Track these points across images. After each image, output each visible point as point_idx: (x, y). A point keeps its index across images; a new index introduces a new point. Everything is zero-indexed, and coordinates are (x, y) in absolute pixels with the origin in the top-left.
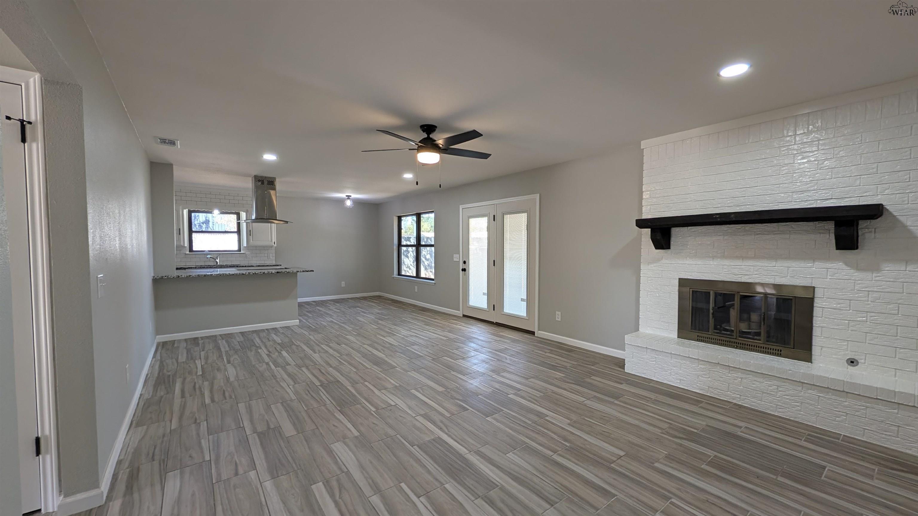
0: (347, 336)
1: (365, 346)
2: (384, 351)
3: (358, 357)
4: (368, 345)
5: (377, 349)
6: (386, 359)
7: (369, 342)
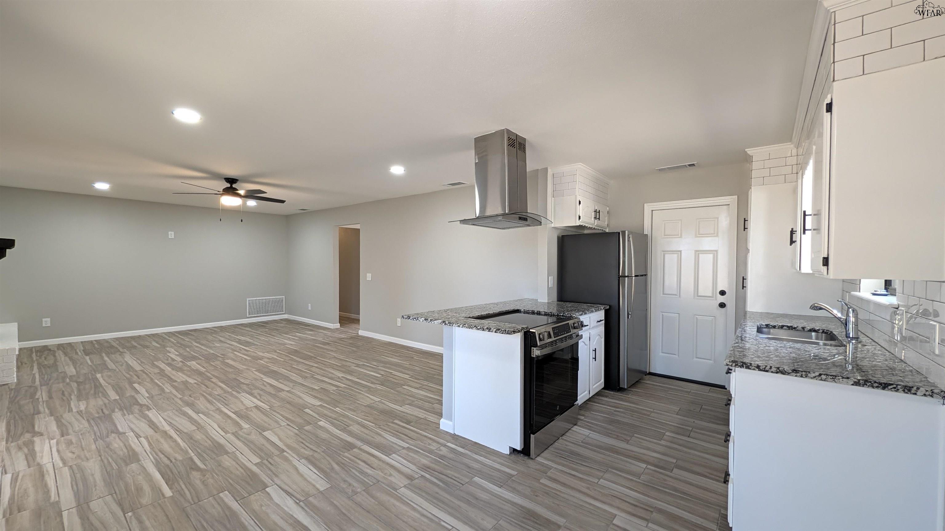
0: (319, 403)
1: (287, 389)
2: (263, 385)
3: (294, 376)
4: (283, 390)
5: (271, 385)
6: (262, 376)
7: (283, 395)
